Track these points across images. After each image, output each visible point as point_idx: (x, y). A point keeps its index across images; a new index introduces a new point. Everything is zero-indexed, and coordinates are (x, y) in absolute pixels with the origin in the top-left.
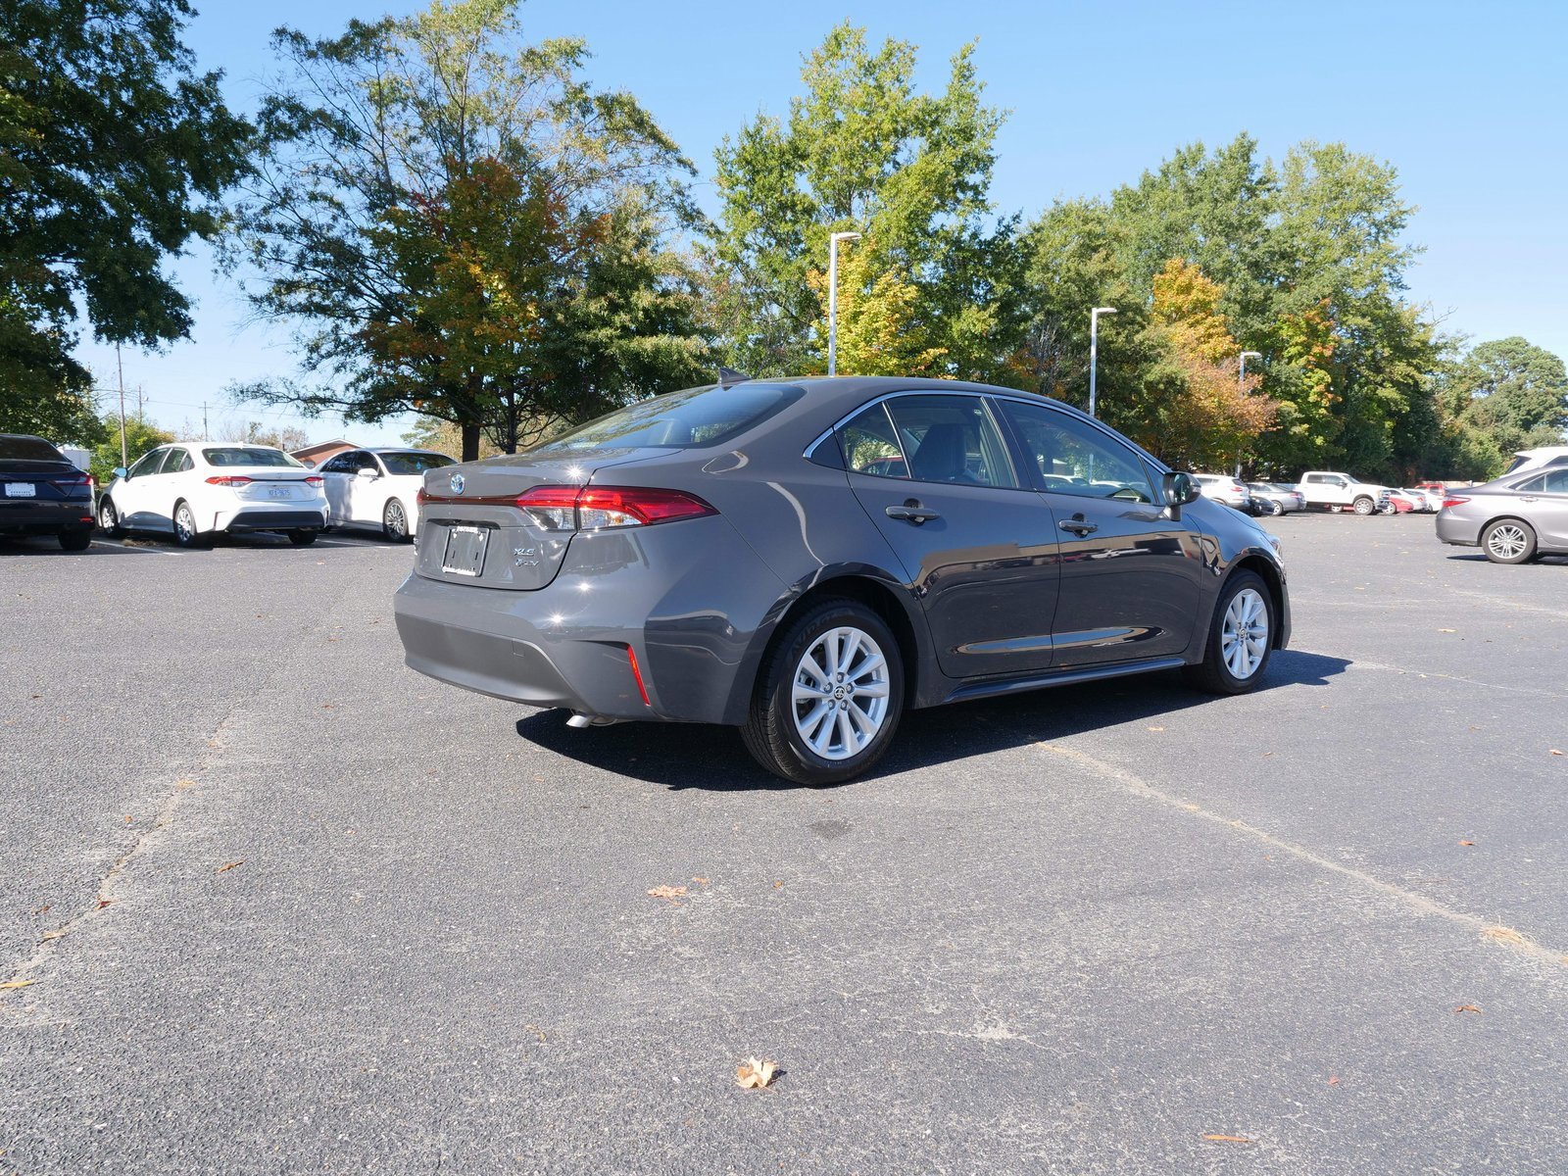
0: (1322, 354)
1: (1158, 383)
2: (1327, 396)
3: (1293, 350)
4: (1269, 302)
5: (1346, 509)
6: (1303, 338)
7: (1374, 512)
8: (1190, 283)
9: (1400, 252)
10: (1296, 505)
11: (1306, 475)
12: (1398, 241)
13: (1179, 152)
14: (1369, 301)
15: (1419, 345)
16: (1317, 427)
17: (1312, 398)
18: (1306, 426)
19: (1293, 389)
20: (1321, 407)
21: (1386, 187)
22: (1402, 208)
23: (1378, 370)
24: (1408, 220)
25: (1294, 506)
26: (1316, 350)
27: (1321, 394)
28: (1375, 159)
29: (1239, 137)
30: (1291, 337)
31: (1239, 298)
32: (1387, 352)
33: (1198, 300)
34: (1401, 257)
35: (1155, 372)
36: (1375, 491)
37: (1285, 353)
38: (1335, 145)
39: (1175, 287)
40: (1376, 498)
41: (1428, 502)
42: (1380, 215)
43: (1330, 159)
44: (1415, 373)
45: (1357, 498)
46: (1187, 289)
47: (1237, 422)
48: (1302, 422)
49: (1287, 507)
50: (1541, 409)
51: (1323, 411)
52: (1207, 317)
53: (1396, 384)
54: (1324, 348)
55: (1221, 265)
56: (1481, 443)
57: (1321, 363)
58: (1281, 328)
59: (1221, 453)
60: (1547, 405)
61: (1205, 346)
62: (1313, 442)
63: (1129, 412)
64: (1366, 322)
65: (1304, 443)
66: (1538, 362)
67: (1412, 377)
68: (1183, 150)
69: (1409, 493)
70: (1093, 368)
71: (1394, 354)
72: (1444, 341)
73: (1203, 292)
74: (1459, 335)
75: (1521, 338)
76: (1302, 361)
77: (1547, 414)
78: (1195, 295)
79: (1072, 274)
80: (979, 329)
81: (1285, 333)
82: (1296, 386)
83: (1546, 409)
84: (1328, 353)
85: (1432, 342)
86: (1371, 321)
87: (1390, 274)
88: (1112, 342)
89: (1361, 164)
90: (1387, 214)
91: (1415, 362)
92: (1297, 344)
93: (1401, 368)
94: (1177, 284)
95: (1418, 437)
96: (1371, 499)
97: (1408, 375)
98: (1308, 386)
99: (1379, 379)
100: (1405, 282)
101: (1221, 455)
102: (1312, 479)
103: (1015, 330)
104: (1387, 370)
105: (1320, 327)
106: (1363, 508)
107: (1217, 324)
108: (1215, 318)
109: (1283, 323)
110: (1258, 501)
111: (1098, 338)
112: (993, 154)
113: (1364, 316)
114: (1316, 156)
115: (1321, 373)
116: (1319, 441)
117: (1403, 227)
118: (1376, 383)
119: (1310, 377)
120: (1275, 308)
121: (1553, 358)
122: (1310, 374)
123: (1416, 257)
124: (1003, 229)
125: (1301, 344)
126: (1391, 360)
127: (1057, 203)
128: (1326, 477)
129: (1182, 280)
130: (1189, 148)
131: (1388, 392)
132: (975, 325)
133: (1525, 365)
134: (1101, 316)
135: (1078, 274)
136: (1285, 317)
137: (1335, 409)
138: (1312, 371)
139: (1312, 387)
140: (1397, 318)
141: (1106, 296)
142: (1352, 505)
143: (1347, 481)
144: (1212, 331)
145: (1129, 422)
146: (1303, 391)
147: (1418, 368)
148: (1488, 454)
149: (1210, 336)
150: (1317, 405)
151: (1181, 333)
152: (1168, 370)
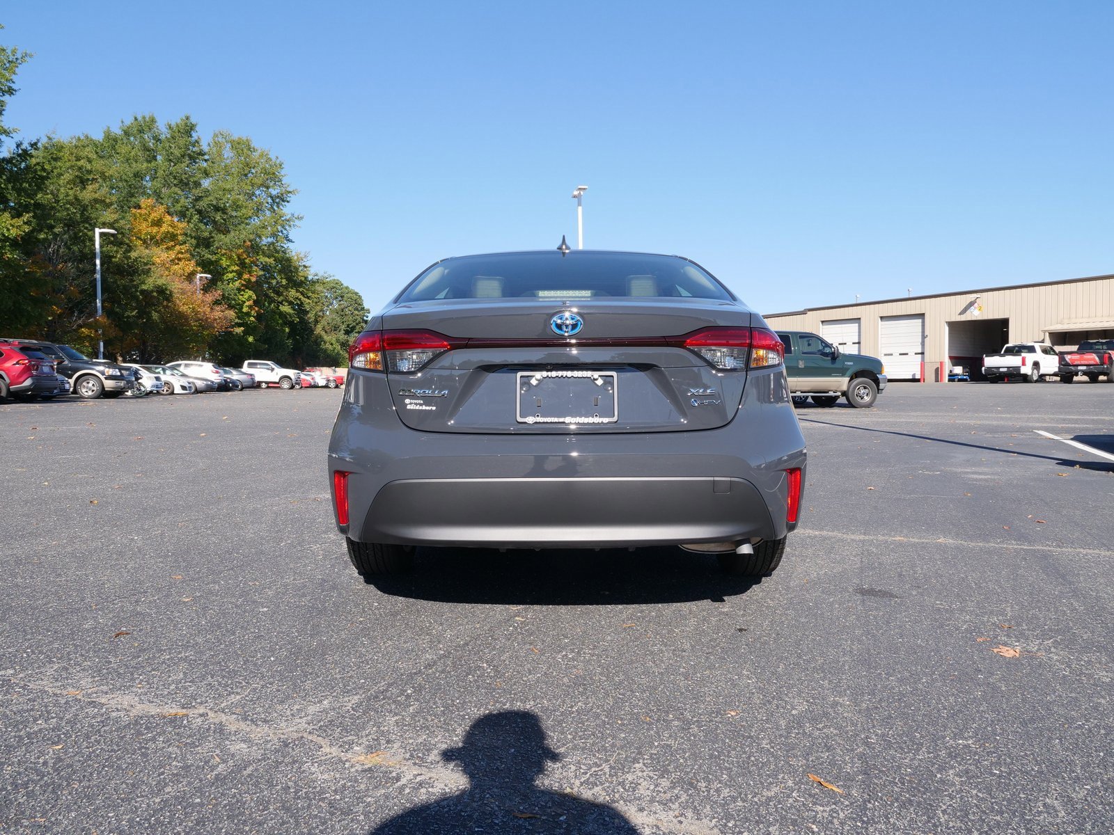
0: (249, 280)
1: (152, 291)
2: (254, 309)
3: (230, 276)
4: (212, 240)
5: (271, 385)
6: (236, 268)
7: (292, 387)
8: (161, 219)
9: (288, 218)
10: (251, 383)
11: (246, 362)
12: (287, 210)
13: (136, 119)
14: (272, 248)
15: (303, 279)
16: (249, 330)
17: (245, 310)
18: (242, 328)
19: (233, 302)
20: (251, 316)
21: (277, 173)
22: (289, 189)
23: (278, 294)
24: (292, 198)
25: (250, 384)
26: (246, 276)
27: (250, 307)
28: (270, 153)
29: (184, 118)
30: (228, 266)
31: (193, 235)
32: (284, 282)
33: (168, 232)
34: (288, 221)
35: (149, 284)
36: (291, 373)
37: (225, 277)
38: (245, 139)
39: (150, 220)
40: (293, 377)
41: (317, 381)
42: (274, 192)
43: (242, 147)
44: (301, 297)
45: (281, 379)
46: (158, 223)
47: (205, 324)
48: (239, 325)
49: (245, 384)
50: (354, 324)
51: (252, 319)
52: (175, 245)
53: (290, 303)
54: (251, 276)
55: (180, 208)
56: (332, 344)
57: (248, 285)
58: (221, 259)
59: (193, 346)
60: (357, 321)
61: (176, 267)
62: (247, 340)
63: (131, 313)
64: (271, 261)
65: (241, 340)
66: (349, 295)
67: (300, 300)
68: (140, 118)
69: (306, 375)
70: (98, 276)
71: (288, 284)
72: (317, 278)
73: (171, 226)
74: (326, 275)
75: (338, 280)
76: (237, 284)
77: (358, 327)
78: (164, 228)
79: (71, 198)
80: (14, 232)
81: (224, 262)
82: (235, 300)
83: (357, 324)
84: (253, 279)
85: (310, 278)
86: (274, 260)
87: (282, 231)
88: (113, 257)
89: (261, 156)
90: (279, 191)
91: (301, 290)
92: (233, 271)
93: (293, 293)
94: (151, 218)
95: (302, 338)
96: (291, 379)
97: (297, 298)
98: (242, 301)
99: (280, 299)
100: (290, 237)
101: (193, 348)
102: (250, 365)
103: (36, 238)
104: (284, 294)
105: (247, 261)
106: (286, 385)
107: (183, 251)
108: (182, 247)
109: (221, 255)
110: (229, 380)
111: (101, 252)
112: (14, 86)
113: (269, 257)
114: (232, 142)
115: (250, 293)
116: (251, 339)
117: (288, 202)
118: (278, 302)
119: (242, 295)
120: (216, 244)
121: (356, 294)
122: (242, 293)
123: (297, 222)
124: (20, 152)
125: (236, 272)
126: (286, 288)
127: (50, 139)
128: (260, 364)
129: (155, 215)
130: (144, 118)
131: (285, 308)
132: (8, 230)
133: (342, 297)
134: (102, 234)
135: (76, 198)
136: (224, 251)
137: (259, 317)
138: (244, 290)
139: (244, 302)
140: (289, 260)
141: (101, 220)
142: (278, 383)
143: (273, 366)
144: (180, 256)
145: (131, 320)
146: (239, 304)
147: (302, 293)
148: (336, 351)
149: (180, 259)
150: (248, 314)
151: (160, 255)
152: (160, 282)
